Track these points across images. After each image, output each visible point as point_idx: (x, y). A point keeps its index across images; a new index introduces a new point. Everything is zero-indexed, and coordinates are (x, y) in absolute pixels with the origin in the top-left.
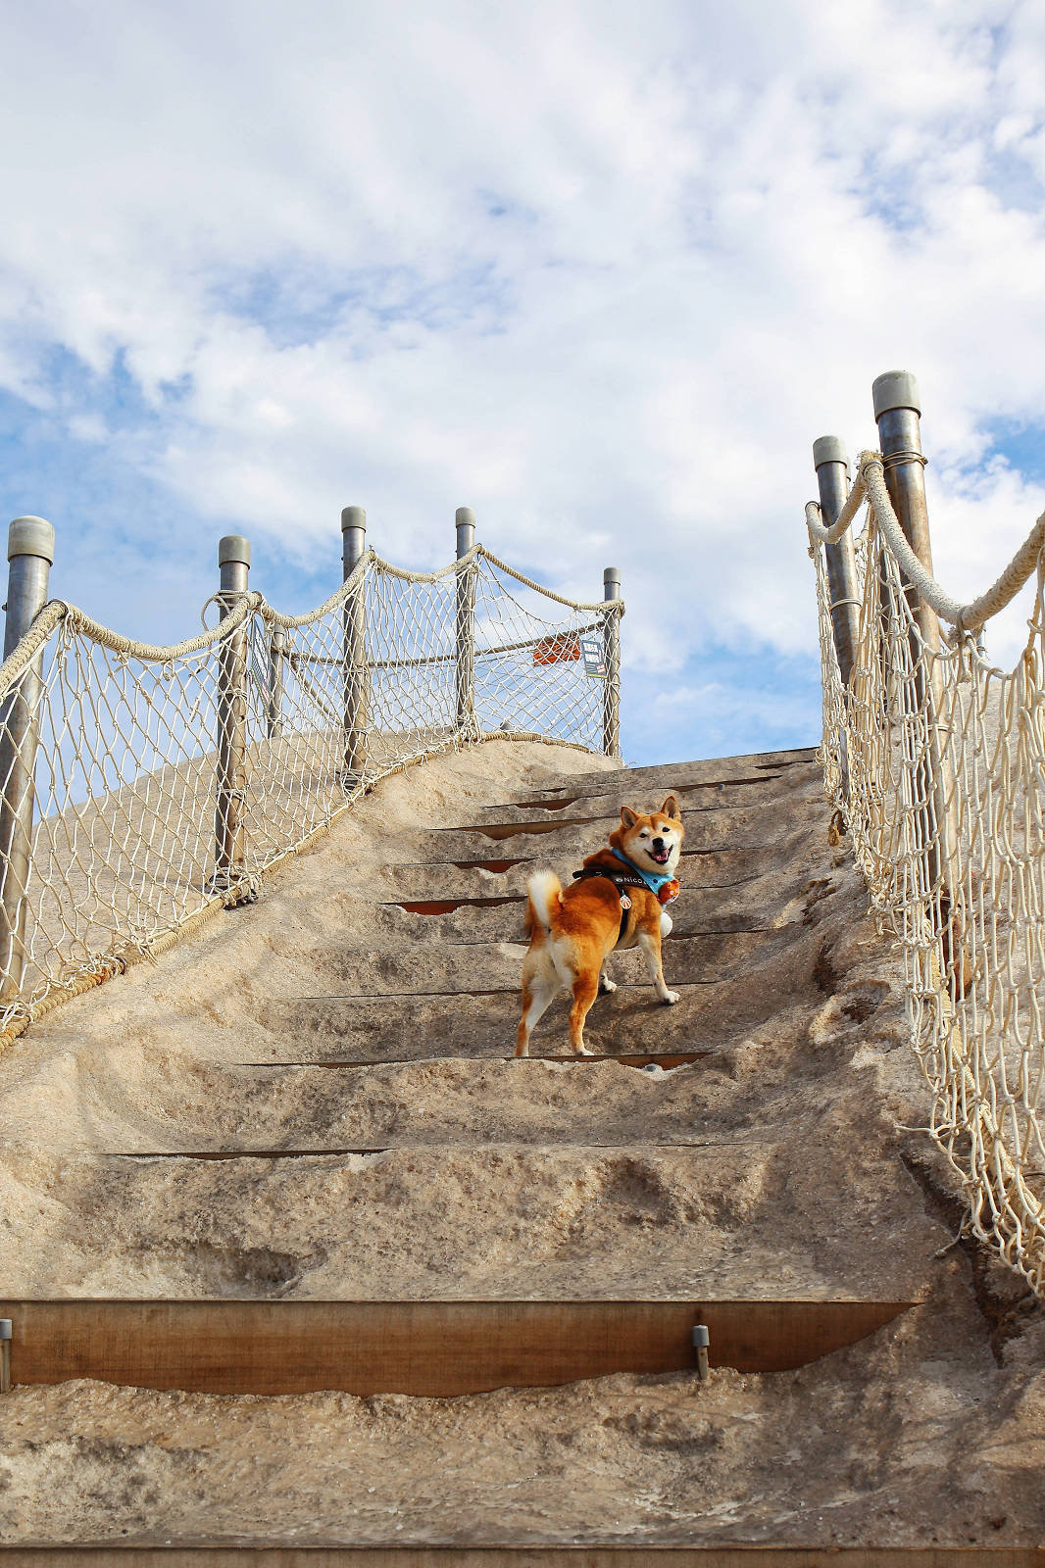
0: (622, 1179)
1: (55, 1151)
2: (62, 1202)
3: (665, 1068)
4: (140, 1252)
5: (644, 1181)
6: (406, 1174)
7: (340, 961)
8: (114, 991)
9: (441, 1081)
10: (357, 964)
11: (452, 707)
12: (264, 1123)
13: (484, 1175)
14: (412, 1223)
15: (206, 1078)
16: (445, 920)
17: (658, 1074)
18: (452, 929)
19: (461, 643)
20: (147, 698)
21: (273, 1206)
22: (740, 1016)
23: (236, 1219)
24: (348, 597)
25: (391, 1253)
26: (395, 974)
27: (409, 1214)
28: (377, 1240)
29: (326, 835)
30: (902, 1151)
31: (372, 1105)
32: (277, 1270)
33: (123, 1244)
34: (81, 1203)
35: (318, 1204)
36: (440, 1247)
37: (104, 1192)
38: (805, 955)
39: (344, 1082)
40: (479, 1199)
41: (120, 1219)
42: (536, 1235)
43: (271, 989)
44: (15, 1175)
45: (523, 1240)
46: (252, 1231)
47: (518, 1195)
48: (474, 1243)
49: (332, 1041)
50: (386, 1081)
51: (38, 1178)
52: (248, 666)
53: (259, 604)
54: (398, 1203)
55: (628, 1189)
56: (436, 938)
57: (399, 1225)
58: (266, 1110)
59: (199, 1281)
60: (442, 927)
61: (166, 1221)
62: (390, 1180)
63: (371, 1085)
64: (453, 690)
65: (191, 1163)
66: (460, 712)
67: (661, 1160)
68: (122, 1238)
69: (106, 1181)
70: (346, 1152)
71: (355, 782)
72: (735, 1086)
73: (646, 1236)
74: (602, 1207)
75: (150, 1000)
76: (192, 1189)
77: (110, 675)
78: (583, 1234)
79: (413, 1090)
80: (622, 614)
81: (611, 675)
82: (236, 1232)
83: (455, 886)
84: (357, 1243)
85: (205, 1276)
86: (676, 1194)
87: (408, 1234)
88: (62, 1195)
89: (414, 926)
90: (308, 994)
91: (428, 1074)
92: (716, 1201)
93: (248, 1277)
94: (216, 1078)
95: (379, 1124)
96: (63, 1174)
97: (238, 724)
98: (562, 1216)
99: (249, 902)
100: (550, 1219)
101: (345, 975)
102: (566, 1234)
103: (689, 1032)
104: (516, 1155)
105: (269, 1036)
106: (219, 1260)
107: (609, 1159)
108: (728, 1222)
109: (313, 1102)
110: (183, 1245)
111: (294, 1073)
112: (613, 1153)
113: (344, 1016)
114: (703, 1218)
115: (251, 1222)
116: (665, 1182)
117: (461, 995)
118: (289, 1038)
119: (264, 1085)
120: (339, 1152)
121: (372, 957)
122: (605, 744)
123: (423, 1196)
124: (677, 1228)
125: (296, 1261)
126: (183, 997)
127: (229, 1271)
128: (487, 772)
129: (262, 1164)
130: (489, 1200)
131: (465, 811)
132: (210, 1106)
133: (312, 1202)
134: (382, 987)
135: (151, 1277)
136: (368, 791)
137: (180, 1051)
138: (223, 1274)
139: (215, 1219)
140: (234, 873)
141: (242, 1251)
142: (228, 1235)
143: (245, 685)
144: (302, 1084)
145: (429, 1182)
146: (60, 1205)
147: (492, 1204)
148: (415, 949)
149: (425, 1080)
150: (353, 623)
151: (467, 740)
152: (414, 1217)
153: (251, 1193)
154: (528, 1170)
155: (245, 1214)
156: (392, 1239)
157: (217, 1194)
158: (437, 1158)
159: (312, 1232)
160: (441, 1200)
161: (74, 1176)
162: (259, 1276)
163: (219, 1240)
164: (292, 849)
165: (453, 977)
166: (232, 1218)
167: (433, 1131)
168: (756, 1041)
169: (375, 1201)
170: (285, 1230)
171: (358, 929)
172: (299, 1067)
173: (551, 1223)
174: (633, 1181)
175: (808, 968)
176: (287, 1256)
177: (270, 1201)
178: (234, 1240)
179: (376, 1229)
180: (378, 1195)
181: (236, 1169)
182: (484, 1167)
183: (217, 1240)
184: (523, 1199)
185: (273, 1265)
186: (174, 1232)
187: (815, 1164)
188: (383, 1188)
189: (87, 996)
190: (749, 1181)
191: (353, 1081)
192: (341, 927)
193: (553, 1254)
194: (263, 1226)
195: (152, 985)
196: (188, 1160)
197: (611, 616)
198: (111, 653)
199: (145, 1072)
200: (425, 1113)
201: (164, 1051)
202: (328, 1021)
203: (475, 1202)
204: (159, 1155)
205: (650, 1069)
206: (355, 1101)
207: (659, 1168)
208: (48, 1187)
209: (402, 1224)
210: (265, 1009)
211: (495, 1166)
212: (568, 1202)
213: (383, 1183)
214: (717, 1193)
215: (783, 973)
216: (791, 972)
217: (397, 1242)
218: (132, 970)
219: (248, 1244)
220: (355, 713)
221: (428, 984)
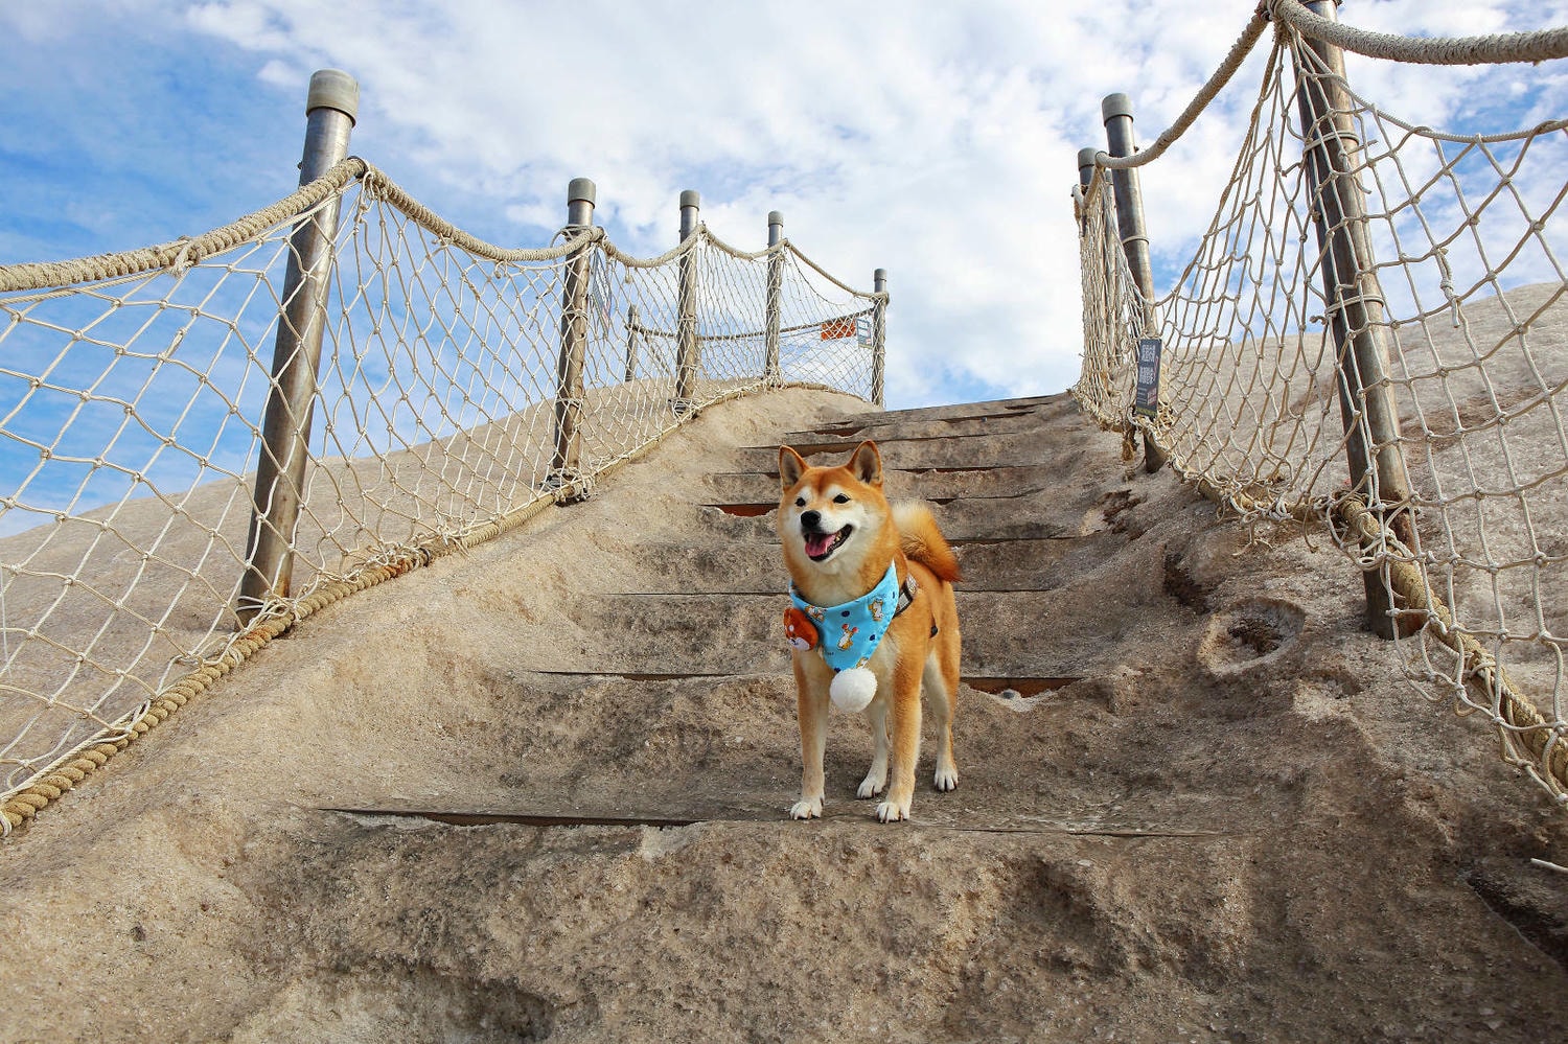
0: (1030, 888)
1: (247, 810)
2: (242, 888)
3: (1024, 695)
4: (333, 977)
5: (1066, 895)
6: (719, 868)
7: (661, 557)
8: (410, 585)
9: (762, 702)
10: (677, 560)
11: (761, 358)
12: (555, 746)
13: (831, 876)
14: (727, 953)
15: (495, 688)
16: (759, 521)
17: (1018, 703)
18: (765, 530)
19: (771, 313)
20: (474, 291)
21: (530, 909)
22: (1081, 629)
23: (475, 929)
24: (683, 256)
25: (694, 1007)
26: (712, 571)
27: (723, 936)
28: (674, 981)
29: (657, 448)
30: (1468, 874)
31: (681, 729)
32: (525, 1018)
33: (313, 962)
34: (267, 891)
35: (594, 907)
36: (768, 1001)
37: (300, 876)
38: (1146, 564)
39: (650, 698)
40: (825, 916)
41: (316, 919)
42: (912, 985)
43: (587, 585)
44: (182, 846)
45: (894, 992)
46: (496, 950)
47: (881, 912)
48: (819, 998)
49: (645, 640)
50: (699, 701)
51: (214, 852)
52: (589, 291)
53: (601, 237)
54: (707, 917)
55: (1041, 905)
56: (750, 538)
57: (707, 956)
58: (560, 729)
59: (415, 1025)
60: (756, 527)
61: (379, 924)
62: (697, 876)
63: (680, 705)
64: (763, 347)
65: (432, 828)
66: (768, 363)
67: (1087, 863)
68: (312, 952)
69: (305, 859)
70: (639, 822)
71: (684, 408)
72: (1117, 723)
73: (1081, 995)
74: (1006, 935)
75: (448, 597)
76: (426, 872)
77: (428, 257)
78: (984, 985)
79: (730, 712)
80: (887, 302)
81: (878, 347)
82: (472, 950)
83: (766, 492)
84: (645, 987)
85: (424, 1016)
86: (1119, 923)
87: (721, 972)
88: (245, 879)
89: (731, 526)
90: (628, 589)
91: (747, 693)
92: (1182, 937)
93: (484, 1024)
94: (506, 689)
95: (687, 753)
96: (249, 845)
97: (577, 339)
98: (949, 949)
99: (582, 500)
100: (931, 956)
101: (664, 569)
102: (956, 981)
103: (1029, 645)
104: (876, 845)
105: (580, 633)
106: (445, 993)
107: (1010, 856)
108: (1205, 975)
109: (613, 721)
110: (397, 968)
111: (595, 686)
112: (1010, 847)
113: (659, 615)
114: (1164, 967)
115: (496, 933)
116: (1101, 902)
117: (779, 596)
118: (601, 636)
119: (560, 699)
120: (628, 823)
121: (691, 554)
122: (873, 398)
123: (741, 906)
124: (1129, 984)
125: (553, 1011)
126: (491, 592)
127: (458, 1012)
128: (788, 409)
129: (526, 835)
130: (839, 918)
131: (771, 436)
132: (495, 723)
133: (585, 903)
134: (699, 583)
135: (346, 1016)
136: (695, 416)
137: (469, 656)
138: (450, 1015)
139: (448, 925)
140: (568, 473)
141: (479, 982)
142: (462, 955)
143: (586, 307)
144: (603, 699)
145: (751, 883)
146: (236, 892)
147: (844, 925)
148: (732, 547)
149: (744, 700)
150: (686, 279)
151: (773, 386)
152: (730, 942)
153: (501, 886)
154: (896, 872)
155: (489, 921)
156: (696, 981)
157: (456, 884)
158: (765, 844)
159: (581, 958)
160: (770, 916)
161: (263, 848)
162: (499, 1023)
163: (448, 963)
164: (626, 456)
165: (768, 575)
166: (470, 925)
167: (752, 768)
168: (1131, 665)
169: (674, 907)
170: (543, 950)
171: (680, 527)
172: (600, 678)
173: (934, 963)
174: (1049, 893)
175: (1154, 579)
176: (540, 1001)
177: (526, 900)
178: (470, 963)
179: (675, 961)
180: (679, 897)
181: (490, 841)
182: (830, 863)
183: (445, 960)
184: (889, 918)
185: (520, 1010)
186: (387, 944)
187: (1323, 882)
188: (686, 888)
189: (376, 590)
190: (1227, 907)
191: (662, 696)
192: (664, 524)
193: (940, 1019)
194: (511, 941)
195: (457, 578)
196: (428, 823)
197: (880, 302)
198: (429, 235)
199: (426, 679)
200: (743, 743)
201: (451, 656)
202: (642, 619)
203: (820, 920)
204: (391, 813)
205: (1008, 696)
206: (662, 723)
207: (1089, 878)
208: (227, 864)
209: (712, 953)
210: (579, 605)
211: (847, 861)
212: (957, 926)
213: (686, 879)
214: (1181, 924)
215: (1123, 583)
216: (1133, 582)
217: (704, 987)
218: (437, 562)
219: (489, 971)
220: (686, 352)
221: (744, 581)
